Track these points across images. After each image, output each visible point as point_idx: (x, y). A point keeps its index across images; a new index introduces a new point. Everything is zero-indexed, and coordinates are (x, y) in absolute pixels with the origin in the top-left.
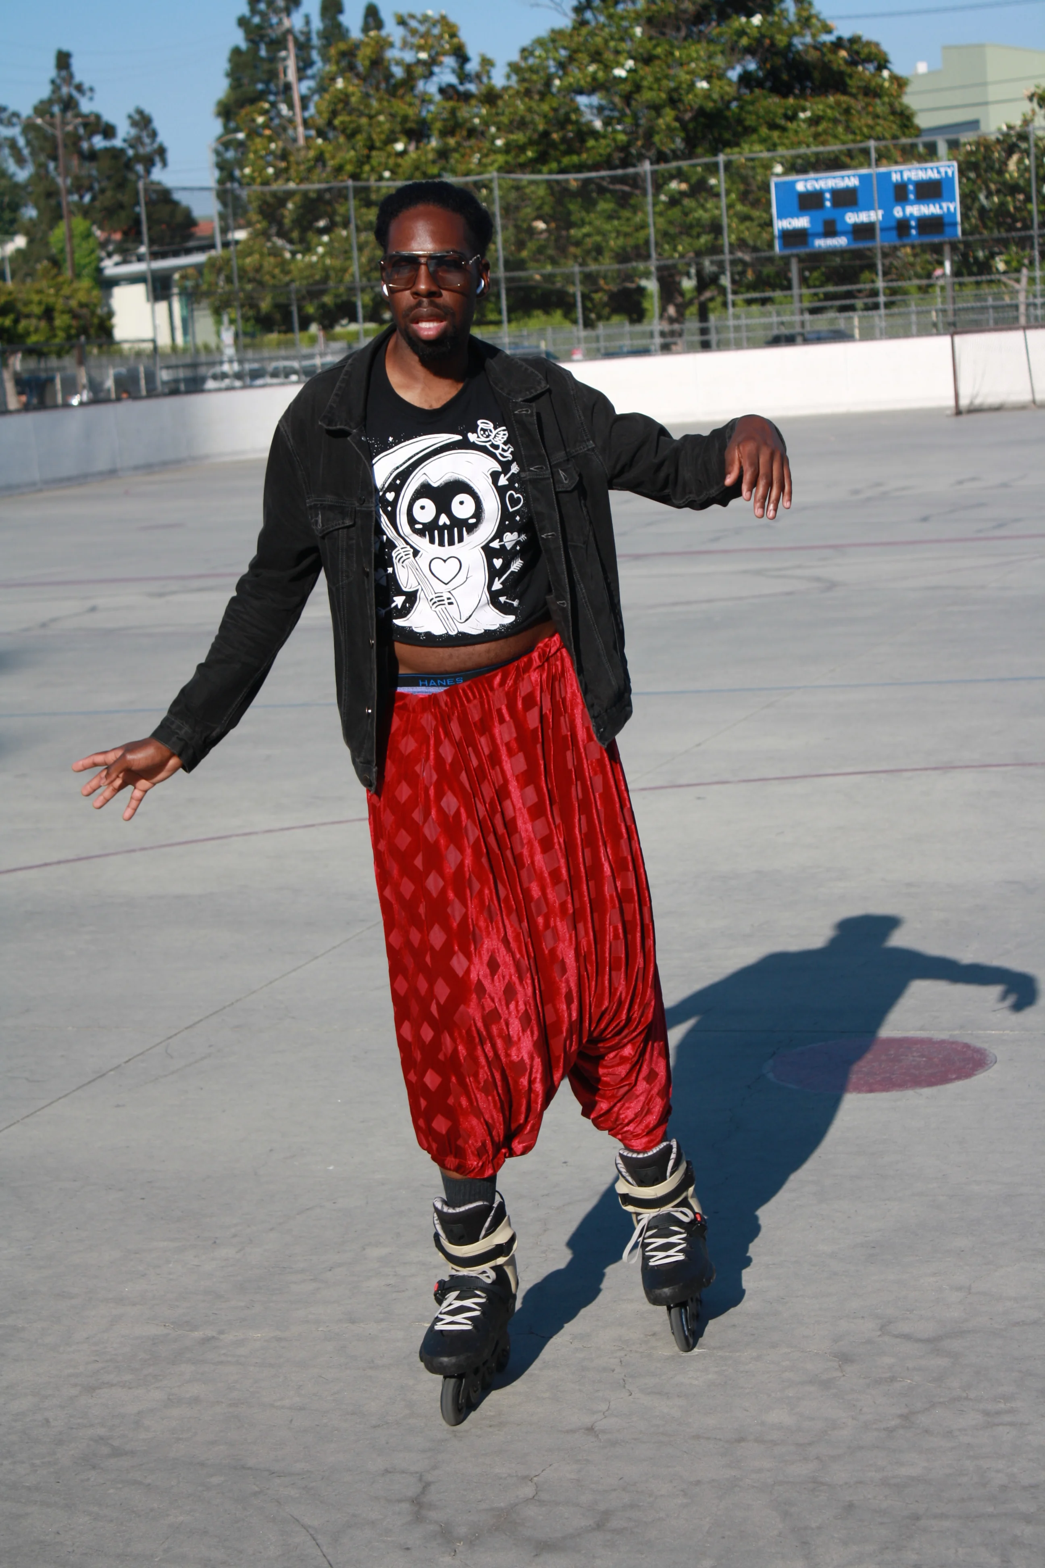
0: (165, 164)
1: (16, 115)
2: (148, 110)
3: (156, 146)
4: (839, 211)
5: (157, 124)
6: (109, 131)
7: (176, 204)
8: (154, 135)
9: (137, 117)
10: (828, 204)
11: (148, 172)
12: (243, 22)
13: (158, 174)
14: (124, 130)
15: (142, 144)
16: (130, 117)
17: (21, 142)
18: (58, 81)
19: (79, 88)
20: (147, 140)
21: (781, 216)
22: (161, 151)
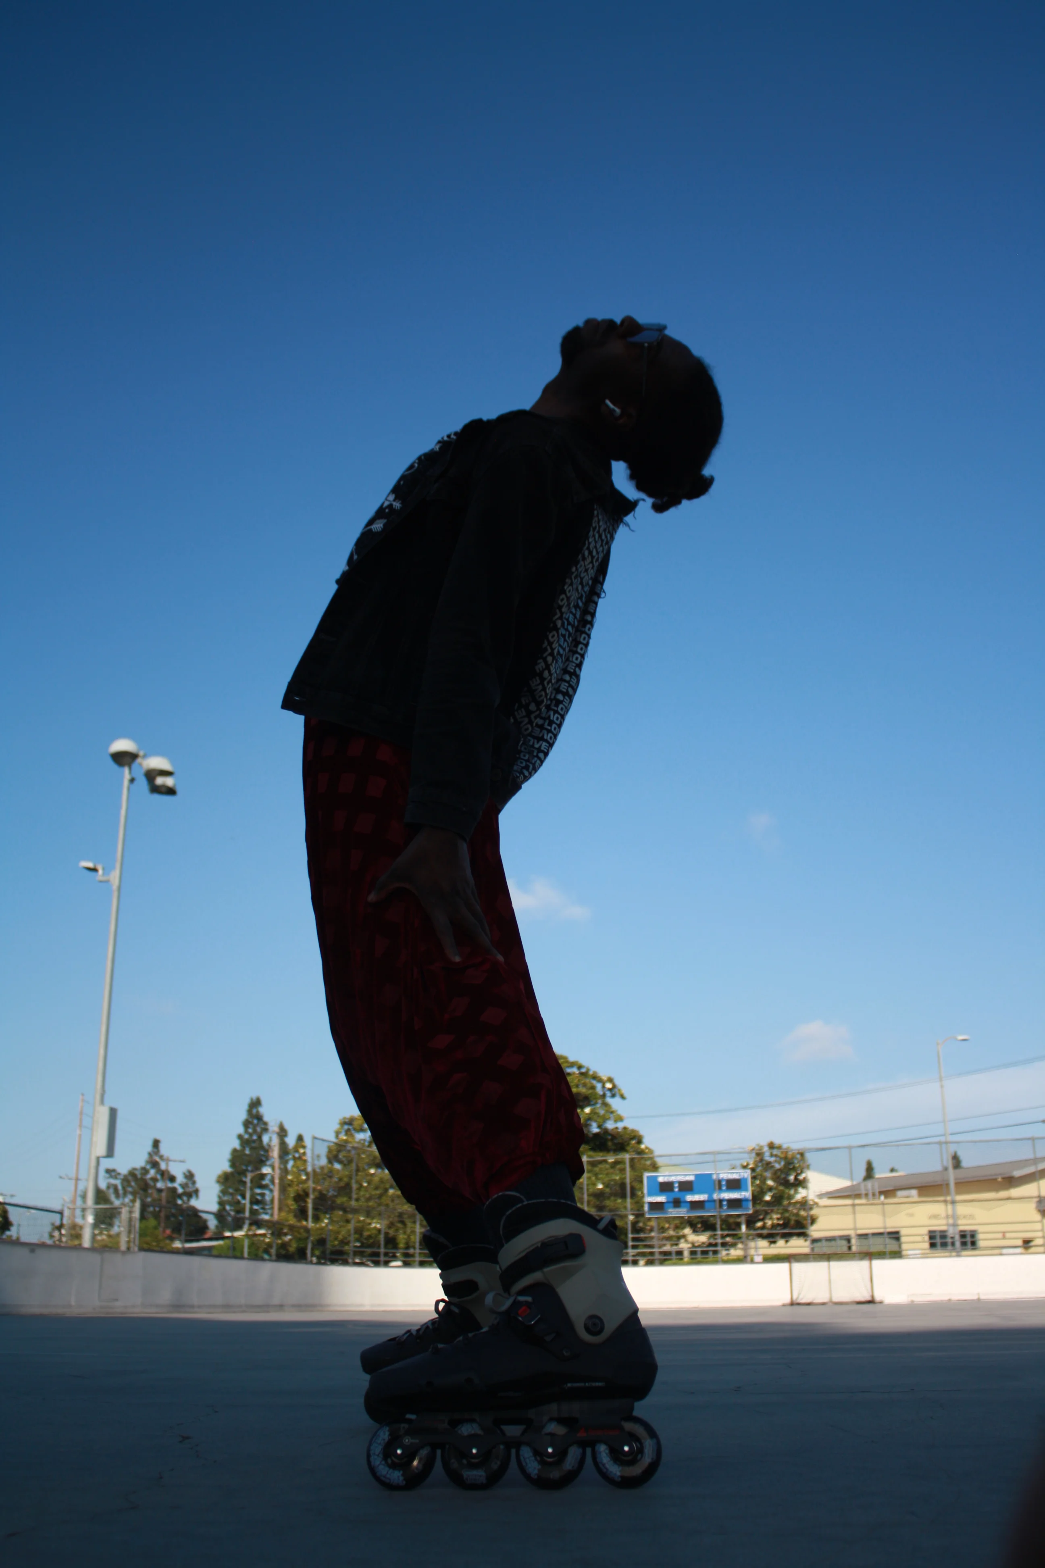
0: (197, 1196)
1: (119, 1174)
2: (194, 1171)
3: (194, 1189)
4: (683, 1193)
5: (197, 1178)
6: (172, 1179)
7: (200, 1217)
8: (194, 1183)
9: (187, 1174)
10: (676, 1190)
11: (189, 1200)
12: (240, 1137)
13: (194, 1202)
14: (180, 1179)
15: (188, 1187)
16: (184, 1174)
17: (120, 1187)
18: (152, 1153)
19: (161, 1157)
20: (190, 1185)
21: (650, 1194)
22: (196, 1192)
